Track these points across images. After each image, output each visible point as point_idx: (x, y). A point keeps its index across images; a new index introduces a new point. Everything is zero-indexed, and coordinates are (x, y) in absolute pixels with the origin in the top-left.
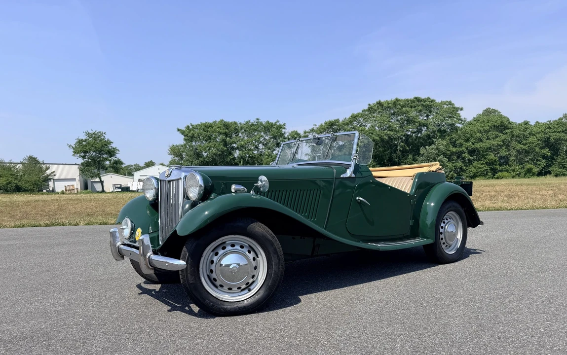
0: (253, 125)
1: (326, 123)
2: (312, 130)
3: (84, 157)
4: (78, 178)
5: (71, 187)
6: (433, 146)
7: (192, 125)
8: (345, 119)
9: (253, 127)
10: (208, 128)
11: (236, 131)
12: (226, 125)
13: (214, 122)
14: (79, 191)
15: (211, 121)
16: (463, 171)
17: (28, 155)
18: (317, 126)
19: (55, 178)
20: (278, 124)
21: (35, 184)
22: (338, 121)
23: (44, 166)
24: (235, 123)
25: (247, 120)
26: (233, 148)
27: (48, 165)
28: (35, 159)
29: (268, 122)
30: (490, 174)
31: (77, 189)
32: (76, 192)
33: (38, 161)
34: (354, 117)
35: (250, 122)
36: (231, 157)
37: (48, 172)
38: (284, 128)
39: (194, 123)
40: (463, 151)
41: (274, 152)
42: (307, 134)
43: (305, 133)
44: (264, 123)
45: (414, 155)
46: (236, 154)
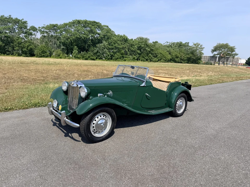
0: (6, 18)
2: (43, 27)
6: (102, 44)
9: (6, 20)
18: (46, 26)
20: (23, 21)
22: (57, 25)
29: (17, 19)
30: (122, 58)
35: (4, 16)
38: (27, 24)
40: (113, 48)
41: (20, 36)
42: (41, 29)
43: (39, 28)
44: (14, 18)
45: (94, 47)
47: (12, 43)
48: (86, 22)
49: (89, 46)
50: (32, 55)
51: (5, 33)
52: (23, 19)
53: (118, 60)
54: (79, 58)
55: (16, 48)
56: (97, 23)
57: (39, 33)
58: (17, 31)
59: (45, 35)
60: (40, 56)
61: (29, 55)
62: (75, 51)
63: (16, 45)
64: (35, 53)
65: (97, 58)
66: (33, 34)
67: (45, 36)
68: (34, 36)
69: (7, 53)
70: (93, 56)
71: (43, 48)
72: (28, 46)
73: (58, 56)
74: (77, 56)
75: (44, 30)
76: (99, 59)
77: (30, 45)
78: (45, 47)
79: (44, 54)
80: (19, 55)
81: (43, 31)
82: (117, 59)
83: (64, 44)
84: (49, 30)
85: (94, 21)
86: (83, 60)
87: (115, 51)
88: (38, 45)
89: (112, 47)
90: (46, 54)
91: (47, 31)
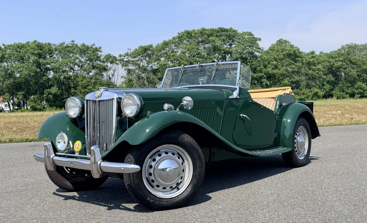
0: (68, 46)
1: (140, 48)
2: (127, 54)
7: (4, 45)
8: (158, 45)
10: (21, 49)
11: (51, 52)
12: (40, 46)
13: (27, 42)
15: (24, 42)
18: (132, 51)
20: (94, 47)
22: (151, 46)
24: (49, 44)
25: (62, 42)
26: (48, 69)
29: (84, 45)
34: (166, 44)
35: (64, 44)
36: (44, 78)
38: (100, 51)
39: (7, 44)
40: (263, 76)
42: (122, 57)
43: (120, 56)
44: (79, 46)
46: (51, 74)
47: (74, 88)
48: (202, 32)
52: (94, 45)
56: (226, 30)
57: (120, 65)
59: (131, 67)
66: (109, 68)
67: (129, 70)
68: (111, 72)
75: (128, 58)
81: (126, 61)
85: (220, 28)
89: (260, 74)
91: (132, 59)
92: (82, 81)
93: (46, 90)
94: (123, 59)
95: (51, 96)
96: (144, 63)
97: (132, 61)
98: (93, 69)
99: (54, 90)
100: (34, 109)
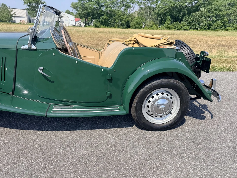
3: (29, 6)
4: (26, 16)
5: (23, 21)
6: (200, 12)
14: (27, 23)
16: (212, 25)
17: (2, 3)
19: (16, 16)
21: (7, 18)
23: (10, 10)
26: (102, 6)
27: (12, 9)
28: (5, 5)
31: (26, 22)
32: (26, 23)
33: (7, 7)
36: (100, 11)
37: (12, 13)
41: (122, 9)
45: (189, 16)
46: (103, 9)
47: (114, 16)
49: (184, 15)
50: (128, 27)
51: (110, 8)
53: (217, 30)
54: (170, 29)
55: (117, 21)
57: (137, 5)
58: (119, 5)
59: (142, 6)
60: (135, 27)
61: (126, 27)
62: (168, 21)
63: (117, 18)
64: (131, 25)
65: (190, 29)
66: (131, 6)
67: (141, 8)
68: (132, 9)
69: (110, 25)
70: (186, 26)
71: (138, 20)
72: (126, 19)
73: (151, 27)
74: (169, 26)
75: (141, 1)
76: (194, 29)
77: (128, 17)
78: (140, 19)
79: (138, 26)
80: (118, 27)
81: (140, 3)
82: (216, 28)
83: (158, 15)
84: (145, 2)
86: (175, 30)
87: (215, 19)
88: (135, 17)
89: (212, 14)
90: (140, 26)
91: (144, 2)
92: (118, 13)
93: (101, 17)
94: (139, 1)
95: (103, 20)
96: (149, 4)
97: (143, 3)
98: (123, 6)
99: (105, 17)
100: (96, 26)
